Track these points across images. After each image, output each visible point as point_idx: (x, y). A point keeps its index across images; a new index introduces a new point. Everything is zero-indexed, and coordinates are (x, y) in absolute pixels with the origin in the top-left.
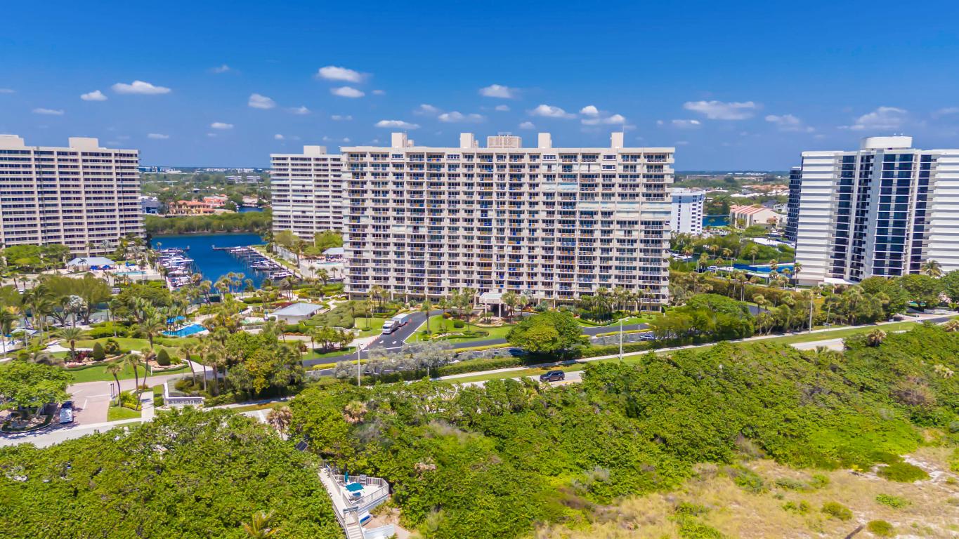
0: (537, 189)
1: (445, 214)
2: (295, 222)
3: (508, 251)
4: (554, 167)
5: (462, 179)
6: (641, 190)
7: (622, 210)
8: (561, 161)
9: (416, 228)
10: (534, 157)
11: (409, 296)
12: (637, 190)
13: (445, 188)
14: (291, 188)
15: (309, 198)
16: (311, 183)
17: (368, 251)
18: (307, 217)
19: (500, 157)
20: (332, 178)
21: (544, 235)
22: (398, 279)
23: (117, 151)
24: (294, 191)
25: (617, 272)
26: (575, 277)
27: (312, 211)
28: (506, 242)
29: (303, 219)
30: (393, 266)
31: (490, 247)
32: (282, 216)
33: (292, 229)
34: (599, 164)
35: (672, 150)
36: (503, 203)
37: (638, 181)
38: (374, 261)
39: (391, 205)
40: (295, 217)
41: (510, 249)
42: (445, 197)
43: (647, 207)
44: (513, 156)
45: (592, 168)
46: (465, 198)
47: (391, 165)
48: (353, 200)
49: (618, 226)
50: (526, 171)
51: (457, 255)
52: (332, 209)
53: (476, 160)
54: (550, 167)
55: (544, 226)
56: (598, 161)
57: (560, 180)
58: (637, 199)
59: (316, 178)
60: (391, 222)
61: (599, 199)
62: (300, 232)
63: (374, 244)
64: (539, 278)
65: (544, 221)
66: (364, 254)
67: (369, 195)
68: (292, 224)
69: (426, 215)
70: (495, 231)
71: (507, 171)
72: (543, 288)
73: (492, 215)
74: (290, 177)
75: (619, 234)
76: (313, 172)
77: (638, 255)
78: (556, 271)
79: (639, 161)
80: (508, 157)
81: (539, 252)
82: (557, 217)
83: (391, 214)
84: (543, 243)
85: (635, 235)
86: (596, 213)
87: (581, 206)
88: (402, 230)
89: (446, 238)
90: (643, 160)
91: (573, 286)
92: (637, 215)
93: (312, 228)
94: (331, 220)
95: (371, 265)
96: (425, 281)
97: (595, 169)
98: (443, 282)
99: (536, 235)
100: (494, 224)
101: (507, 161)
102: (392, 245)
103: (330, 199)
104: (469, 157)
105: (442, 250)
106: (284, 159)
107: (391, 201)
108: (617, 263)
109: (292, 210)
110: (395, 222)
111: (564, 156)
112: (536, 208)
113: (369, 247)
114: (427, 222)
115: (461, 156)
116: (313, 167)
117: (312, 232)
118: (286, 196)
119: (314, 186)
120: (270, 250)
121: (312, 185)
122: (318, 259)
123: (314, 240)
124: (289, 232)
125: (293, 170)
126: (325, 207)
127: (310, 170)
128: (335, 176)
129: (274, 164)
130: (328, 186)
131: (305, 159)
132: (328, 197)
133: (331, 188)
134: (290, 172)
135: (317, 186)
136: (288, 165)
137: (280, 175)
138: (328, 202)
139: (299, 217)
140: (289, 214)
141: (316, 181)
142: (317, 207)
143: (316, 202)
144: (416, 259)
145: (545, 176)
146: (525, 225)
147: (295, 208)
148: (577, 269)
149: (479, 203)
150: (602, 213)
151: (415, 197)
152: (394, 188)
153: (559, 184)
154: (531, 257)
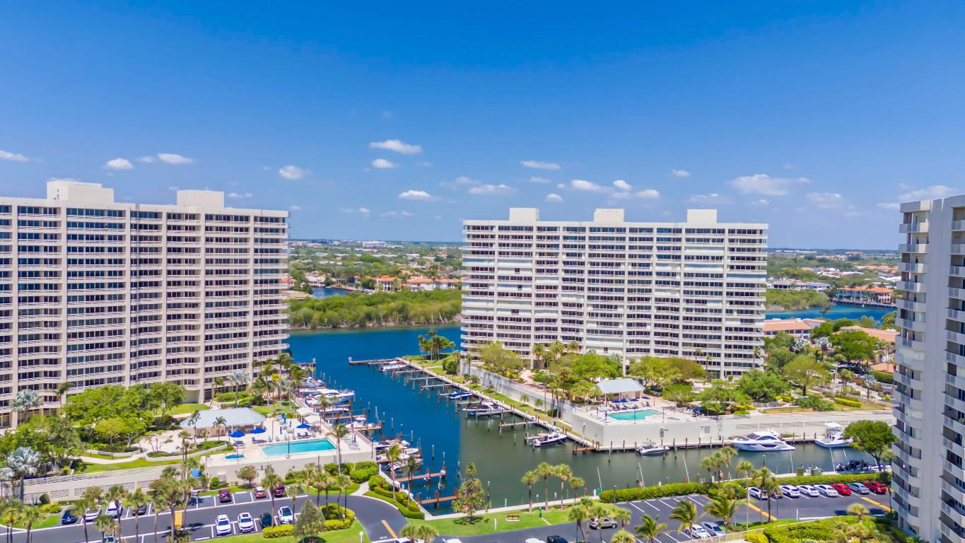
2: (500, 327)
14: (497, 273)
15: (524, 290)
16: (528, 266)
18: (519, 320)
20: (565, 258)
23: (258, 213)
24: (500, 278)
27: (529, 310)
29: (515, 321)
32: (477, 318)
33: (495, 339)
40: (499, 319)
52: (561, 308)
59: (538, 258)
62: (507, 344)
68: (496, 331)
74: (497, 256)
76: (534, 249)
94: (559, 324)
103: (559, 291)
106: (487, 228)
109: (497, 308)
116: (535, 242)
117: (528, 345)
118: (486, 285)
119: (534, 270)
120: (452, 369)
121: (531, 270)
122: (590, 403)
123: (532, 357)
124: (489, 343)
125: (500, 245)
126: (550, 304)
127: (530, 246)
128: (568, 255)
129: (468, 236)
130: (556, 271)
131: (520, 228)
132: (555, 287)
133: (562, 274)
134: (496, 248)
135: (539, 271)
136: (493, 237)
137: (478, 253)
138: (555, 296)
139: (507, 319)
140: (490, 314)
141: (539, 262)
142: (538, 304)
143: (538, 296)
147: (501, 306)
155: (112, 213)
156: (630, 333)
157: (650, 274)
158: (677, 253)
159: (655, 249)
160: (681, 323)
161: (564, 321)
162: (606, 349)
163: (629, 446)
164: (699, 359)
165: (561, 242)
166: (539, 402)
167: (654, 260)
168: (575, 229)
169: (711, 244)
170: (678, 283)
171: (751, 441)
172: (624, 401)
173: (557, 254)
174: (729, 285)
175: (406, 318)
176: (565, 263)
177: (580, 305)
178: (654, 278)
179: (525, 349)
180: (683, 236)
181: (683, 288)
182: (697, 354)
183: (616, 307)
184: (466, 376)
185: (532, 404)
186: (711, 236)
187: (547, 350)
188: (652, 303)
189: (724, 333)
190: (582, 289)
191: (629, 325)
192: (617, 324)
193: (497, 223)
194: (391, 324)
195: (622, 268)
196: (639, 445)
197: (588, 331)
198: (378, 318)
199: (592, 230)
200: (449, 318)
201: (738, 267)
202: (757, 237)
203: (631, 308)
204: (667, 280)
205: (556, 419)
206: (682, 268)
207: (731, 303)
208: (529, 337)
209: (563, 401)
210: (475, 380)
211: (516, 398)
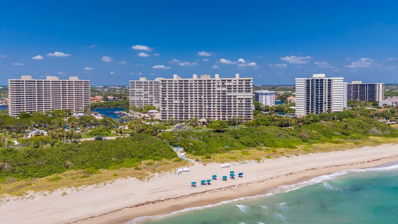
0: (215, 90)
1: (189, 97)
2: (137, 102)
3: (207, 107)
4: (220, 84)
5: (194, 87)
6: (244, 89)
7: (239, 95)
8: (221, 82)
9: (181, 101)
10: (214, 81)
11: (179, 121)
12: (243, 90)
13: (189, 90)
14: (136, 91)
15: (142, 95)
18: (141, 101)
19: (204, 81)
20: (149, 88)
21: (217, 102)
22: (175, 116)
24: (137, 92)
25: (238, 113)
26: (226, 114)
27: (143, 99)
28: (207, 105)
30: (174, 112)
31: (202, 106)
32: (133, 101)
34: (232, 83)
35: (252, 78)
36: (206, 94)
37: (243, 87)
38: (169, 111)
39: (174, 95)
40: (137, 101)
42: (189, 92)
43: (246, 94)
44: (208, 81)
45: (230, 84)
46: (195, 92)
47: (174, 84)
48: (162, 94)
49: (238, 100)
50: (212, 85)
51: (193, 109)
52: (149, 98)
53: (198, 82)
54: (218, 83)
55: (217, 100)
56: (232, 82)
57: (221, 87)
58: (243, 92)
59: (144, 88)
60: (174, 100)
62: (138, 106)
63: (168, 106)
64: (216, 115)
65: (217, 99)
66: (166, 109)
67: (167, 92)
68: (136, 103)
69: (184, 97)
70: (203, 102)
71: (206, 85)
72: (217, 118)
73: (202, 97)
74: (136, 88)
75: (239, 102)
76: (143, 86)
77: (244, 108)
78: (221, 113)
79: (243, 81)
80: (207, 81)
81: (216, 107)
82: (221, 97)
83: (174, 97)
84: (217, 105)
85: (243, 102)
86: (232, 96)
87: (227, 94)
88: (177, 102)
89: (189, 104)
90: (244, 81)
91: (226, 117)
92: (243, 96)
93: (142, 104)
95: (168, 112)
96: (183, 116)
97: (231, 84)
98: (189, 116)
99: (215, 102)
100: (203, 100)
101: (207, 82)
102: (174, 106)
104: (196, 81)
105: (188, 107)
106: (134, 82)
107: (174, 94)
108: (238, 110)
109: (136, 99)
111: (223, 80)
112: (215, 95)
113: (167, 107)
114: (184, 99)
115: (194, 81)
118: (134, 94)
121: (143, 90)
122: (145, 113)
124: (135, 106)
128: (150, 87)
129: (130, 84)
130: (148, 91)
131: (141, 82)
132: (148, 94)
134: (135, 86)
136: (135, 84)
137: (132, 87)
138: (148, 96)
143: (144, 96)
144: (181, 110)
145: (217, 86)
146: (212, 100)
147: (137, 98)
148: (227, 112)
149: (199, 94)
150: (234, 96)
151: (181, 92)
152: (175, 90)
153: (221, 88)
154: (214, 109)
155: (58, 82)
161: (150, 101)
168: (151, 82)
177: (153, 97)
179: (142, 107)
190: (153, 94)
197: (154, 103)
199: (154, 82)
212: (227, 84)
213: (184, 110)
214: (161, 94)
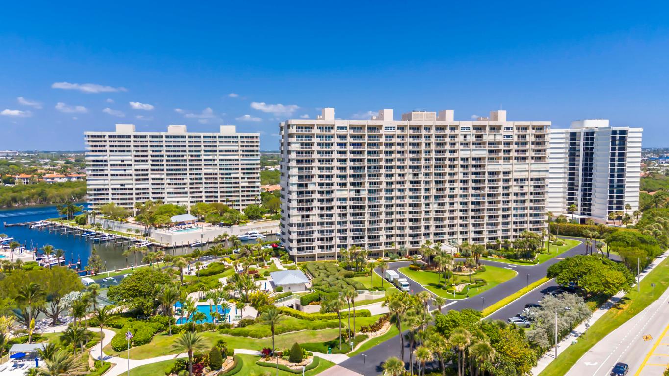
0: (456, 155)
1: (382, 178)
2: (114, 194)
3: (434, 207)
4: (468, 137)
5: (397, 148)
6: (531, 154)
7: (517, 170)
8: (474, 132)
9: (358, 192)
10: (453, 128)
12: (528, 154)
13: (382, 156)
14: (109, 163)
15: (128, 172)
16: (130, 158)
17: (315, 215)
18: (126, 189)
19: (428, 128)
20: (151, 153)
21: (461, 192)
22: (341, 238)
24: (111, 165)
25: (514, 219)
26: (485, 225)
27: (131, 184)
28: (432, 199)
29: (123, 190)
30: (336, 227)
31: (419, 205)
32: (98, 190)
33: (110, 201)
35: (548, 123)
36: (430, 167)
37: (528, 147)
38: (319, 224)
39: (336, 172)
40: (112, 189)
41: (436, 205)
43: (534, 167)
44: (438, 128)
45: (497, 137)
46: (399, 163)
47: (336, 136)
48: (300, 169)
49: (515, 183)
50: (448, 140)
51: (392, 213)
52: (151, 181)
53: (410, 131)
54: (465, 137)
55: (461, 185)
56: (501, 132)
57: (474, 147)
58: (527, 161)
59: (135, 153)
60: (335, 187)
61: (501, 161)
62: (118, 204)
64: (458, 229)
65: (461, 181)
66: (311, 218)
67: (316, 164)
68: (111, 197)
71: (433, 140)
72: (460, 236)
73: (421, 178)
74: (108, 153)
75: (516, 189)
76: (132, 148)
77: (528, 204)
78: (471, 221)
79: (528, 132)
80: (434, 128)
81: (457, 206)
82: (471, 177)
83: (336, 180)
84: (460, 199)
85: (526, 189)
86: (499, 173)
87: (490, 168)
88: (344, 194)
90: (531, 131)
91: (484, 233)
92: (526, 174)
94: (150, 191)
96: (366, 239)
97: (499, 138)
98: (381, 238)
99: (456, 192)
100: (423, 185)
102: (336, 208)
103: (149, 172)
105: (380, 210)
106: (101, 136)
107: (335, 168)
108: (514, 212)
109: (111, 184)
110: (338, 187)
111: (476, 128)
112: (456, 170)
113: (316, 211)
114: (367, 186)
115: (396, 128)
116: (132, 144)
117: (132, 203)
118: (103, 170)
119: (133, 160)
120: (83, 222)
121: (131, 160)
122: (166, 227)
123: (135, 210)
124: (107, 204)
125: (110, 146)
126: (145, 179)
127: (130, 146)
128: (153, 151)
129: (89, 141)
130: (147, 161)
131: (123, 136)
132: (147, 170)
133: (150, 162)
134: (108, 148)
135: (136, 161)
136: (105, 141)
137: (96, 151)
138: (147, 175)
139: (118, 189)
140: (106, 187)
141: (136, 156)
142: (137, 180)
143: (136, 175)
144: (357, 219)
145: (462, 144)
146: (447, 185)
147: (113, 182)
148: (486, 218)
149: (411, 167)
150: (504, 173)
151: (357, 164)
152: (338, 156)
153: (473, 150)
154: (452, 211)
156: (191, 193)
157: (201, 160)
158: (215, 149)
159: (203, 147)
160: (218, 185)
161: (154, 189)
162: (178, 202)
163: (185, 243)
164: (229, 203)
165: (149, 144)
166: (137, 231)
167: (203, 153)
168: (157, 137)
169: (232, 144)
170: (216, 165)
171: (246, 236)
172: (185, 224)
173: (146, 151)
174: (242, 164)
175: (45, 199)
176: (152, 156)
177: (162, 179)
178: (203, 162)
179: (131, 206)
180: (217, 139)
181: (218, 167)
182: (227, 201)
183: (183, 179)
184: (93, 225)
185: (134, 233)
186: (232, 140)
187: (143, 205)
188: (203, 176)
189: (240, 189)
190: (163, 170)
191: (191, 188)
192: (184, 188)
193: (107, 133)
194: (34, 204)
195: (185, 158)
196: (190, 243)
198: (22, 200)
199: (167, 137)
200: (80, 198)
201: (246, 155)
202: (255, 140)
203: (191, 179)
204: (210, 163)
205: (147, 237)
206: (218, 157)
207: (244, 173)
208: (132, 199)
209: (151, 228)
210: (99, 225)
211: (124, 231)
212: (488, 138)
213: (367, 217)
214: (295, 171)
